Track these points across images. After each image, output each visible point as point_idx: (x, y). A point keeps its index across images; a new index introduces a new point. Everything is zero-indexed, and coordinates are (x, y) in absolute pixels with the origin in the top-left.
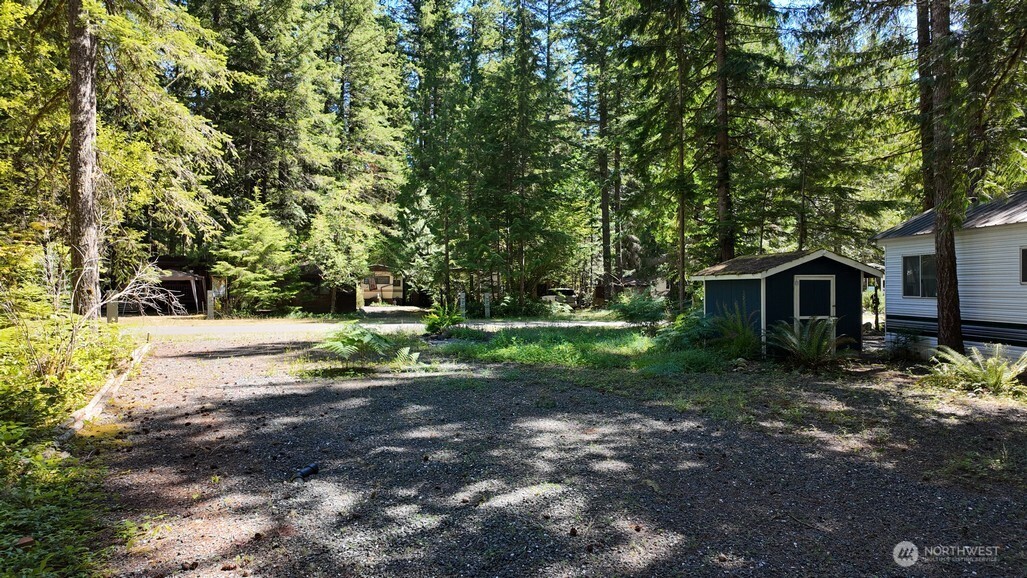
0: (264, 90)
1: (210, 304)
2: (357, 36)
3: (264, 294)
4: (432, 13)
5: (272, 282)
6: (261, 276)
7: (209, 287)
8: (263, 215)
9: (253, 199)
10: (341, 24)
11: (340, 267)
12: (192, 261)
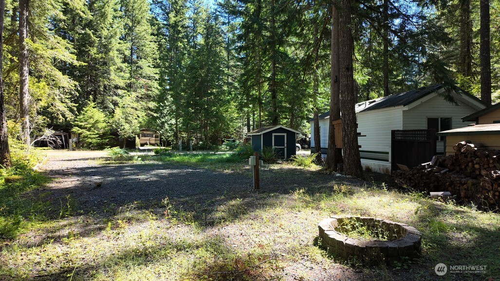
0: (95, 54)
1: (70, 145)
2: (138, 29)
3: (94, 141)
4: (174, 17)
5: (97, 136)
6: (92, 133)
7: (70, 138)
8: (94, 108)
9: (89, 101)
10: (131, 24)
11: (127, 129)
12: (62, 127)
